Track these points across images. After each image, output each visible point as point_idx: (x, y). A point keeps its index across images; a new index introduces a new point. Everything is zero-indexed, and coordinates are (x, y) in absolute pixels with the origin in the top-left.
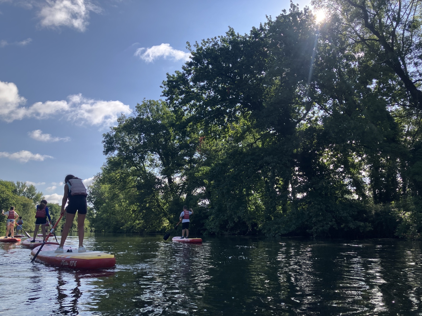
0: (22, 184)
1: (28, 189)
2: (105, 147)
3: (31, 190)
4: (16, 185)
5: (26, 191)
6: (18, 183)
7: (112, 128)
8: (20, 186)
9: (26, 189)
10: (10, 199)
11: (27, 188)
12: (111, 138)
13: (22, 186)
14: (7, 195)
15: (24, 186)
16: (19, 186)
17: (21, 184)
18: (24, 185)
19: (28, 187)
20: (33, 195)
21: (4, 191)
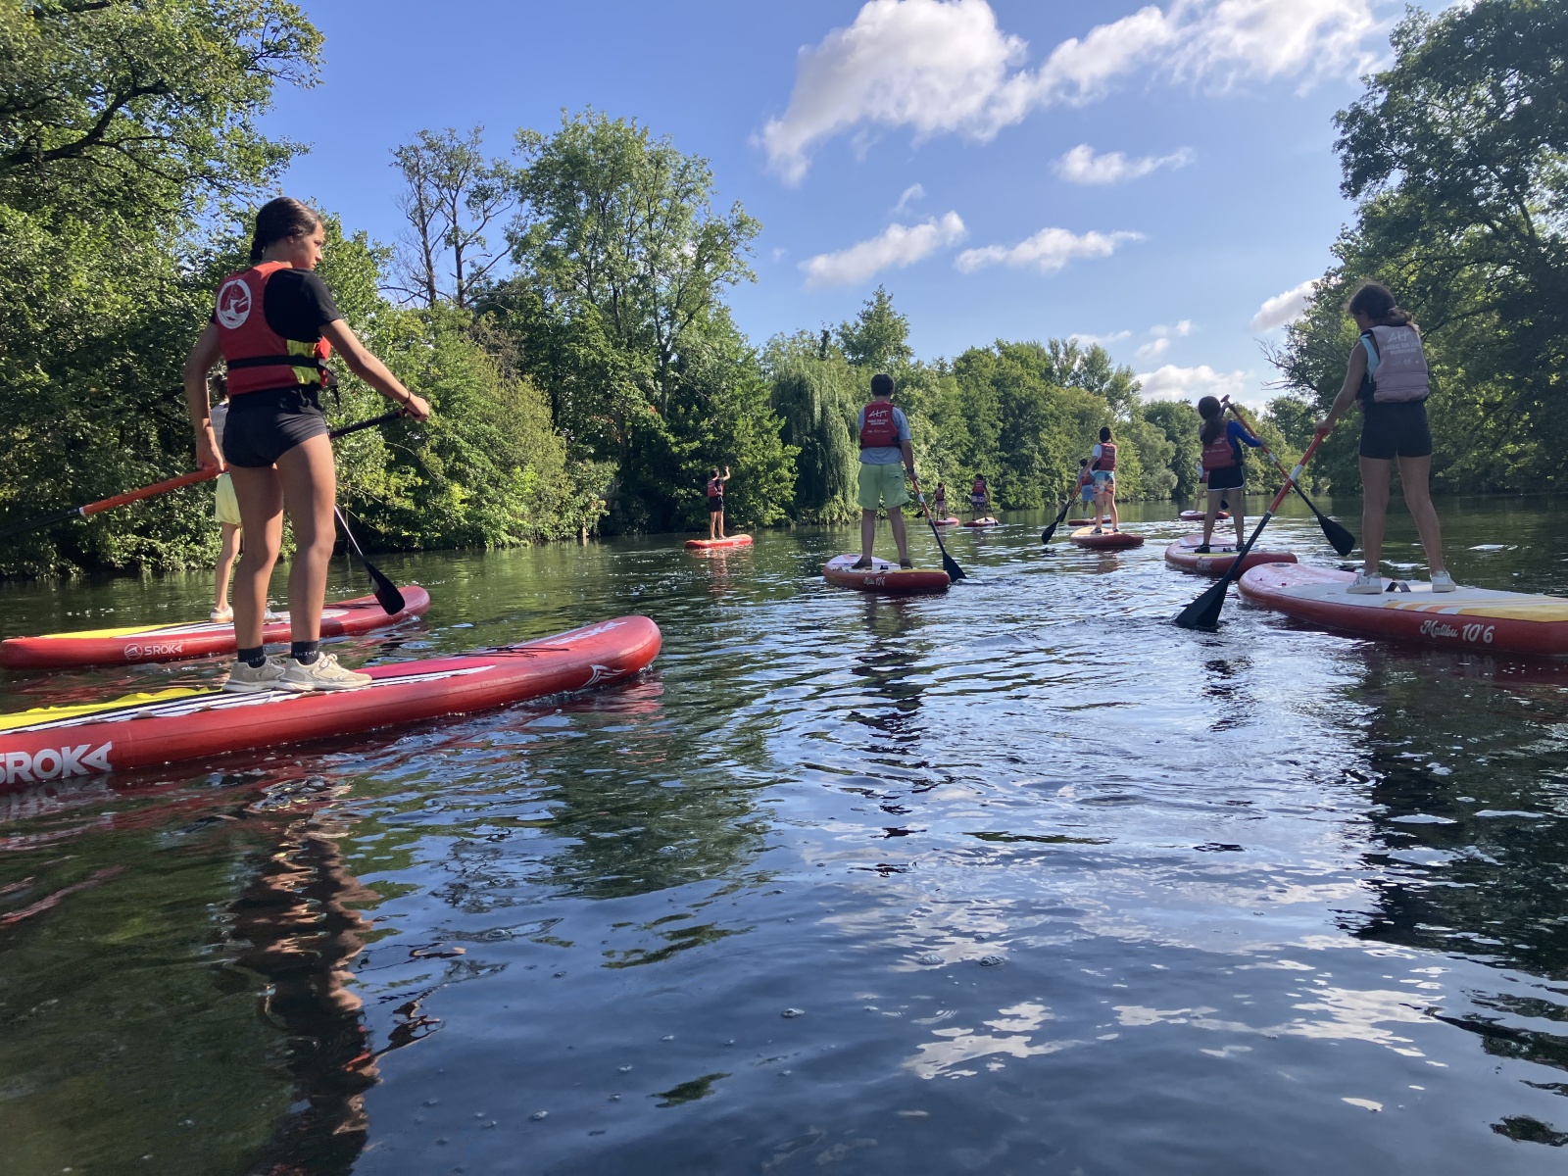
2: (1346, 165)
3: (1095, 362)
6: (1054, 346)
7: (1372, 79)
8: (1061, 356)
10: (1041, 402)
12: (1371, 122)
14: (1029, 388)
15: (1071, 352)
16: (1056, 354)
17: (1062, 347)
19: (1086, 355)
20: (1102, 380)
21: (1019, 378)
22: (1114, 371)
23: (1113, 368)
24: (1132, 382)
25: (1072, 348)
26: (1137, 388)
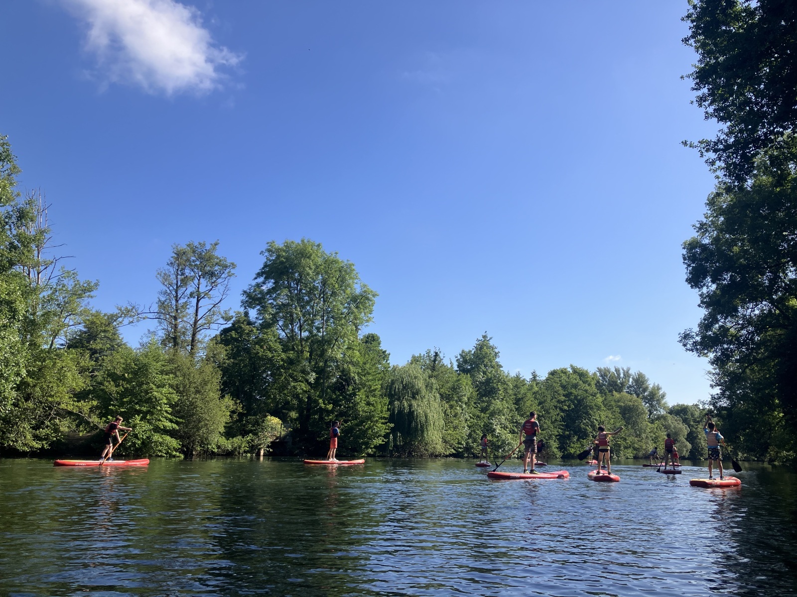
0: (623, 370)
1: (635, 380)
3: (640, 381)
4: (614, 372)
5: (633, 383)
6: (617, 371)
8: (622, 375)
9: (631, 380)
11: (633, 379)
13: (624, 375)
15: (627, 375)
16: (619, 375)
17: (621, 371)
19: (635, 377)
20: (645, 390)
22: (651, 386)
23: (651, 384)
24: (661, 392)
25: (627, 372)
26: (663, 396)
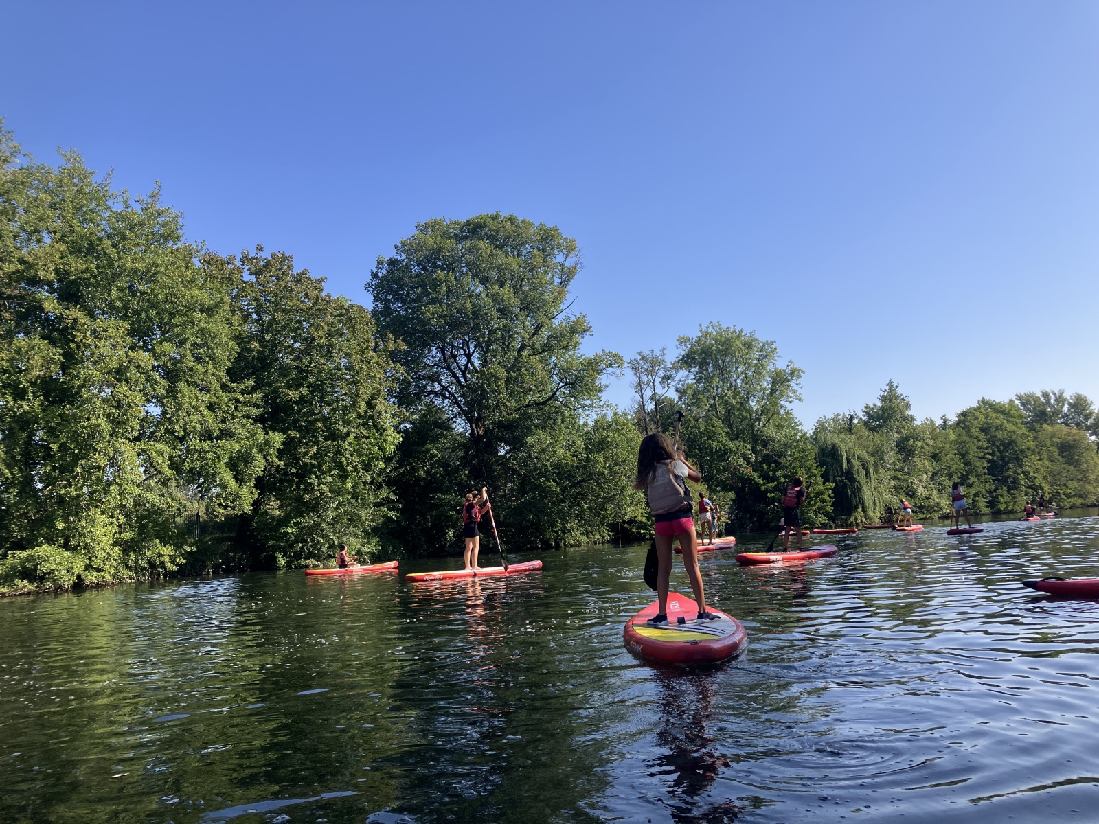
0: (1055, 394)
1: (1072, 406)
3: (1080, 405)
4: (1042, 399)
5: (1069, 410)
8: (1053, 401)
9: (1066, 406)
10: (1019, 441)
11: (1069, 404)
13: (1056, 400)
15: (1060, 399)
16: (1048, 400)
17: (1052, 396)
18: (1060, 397)
19: (1071, 401)
20: (1087, 417)
23: (1095, 407)
